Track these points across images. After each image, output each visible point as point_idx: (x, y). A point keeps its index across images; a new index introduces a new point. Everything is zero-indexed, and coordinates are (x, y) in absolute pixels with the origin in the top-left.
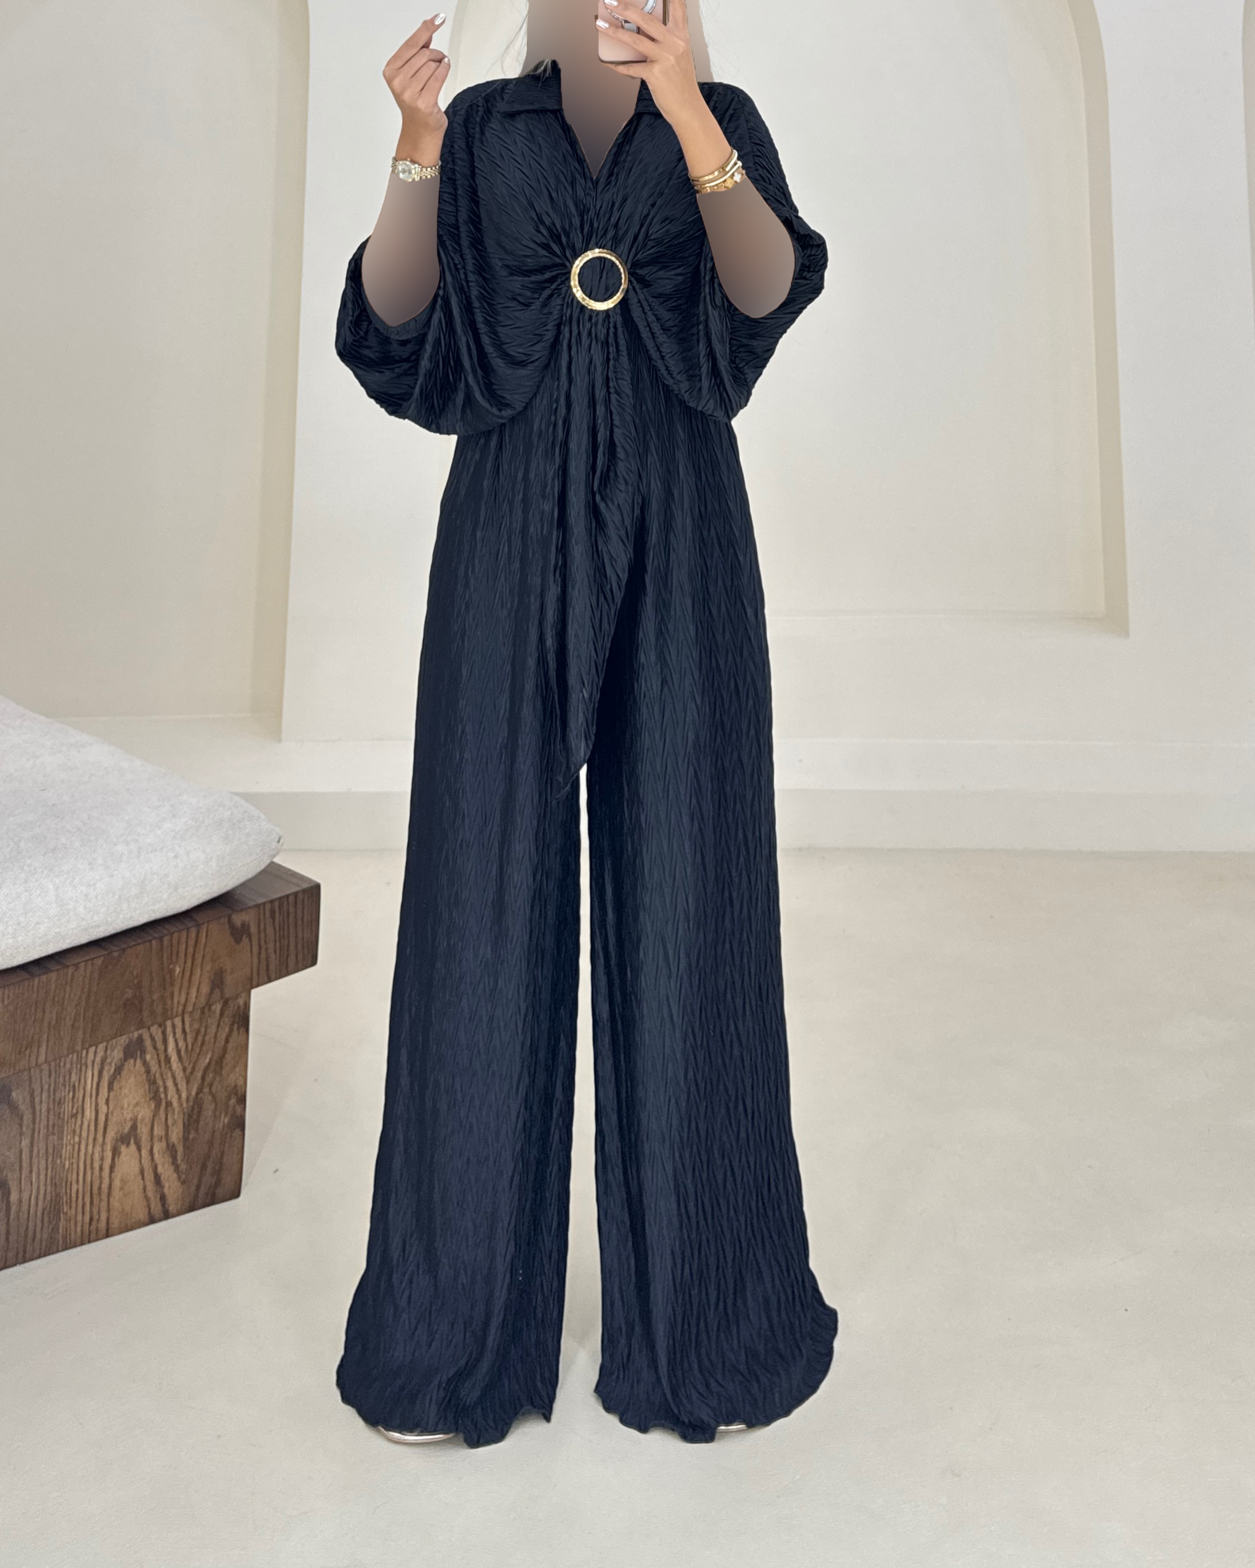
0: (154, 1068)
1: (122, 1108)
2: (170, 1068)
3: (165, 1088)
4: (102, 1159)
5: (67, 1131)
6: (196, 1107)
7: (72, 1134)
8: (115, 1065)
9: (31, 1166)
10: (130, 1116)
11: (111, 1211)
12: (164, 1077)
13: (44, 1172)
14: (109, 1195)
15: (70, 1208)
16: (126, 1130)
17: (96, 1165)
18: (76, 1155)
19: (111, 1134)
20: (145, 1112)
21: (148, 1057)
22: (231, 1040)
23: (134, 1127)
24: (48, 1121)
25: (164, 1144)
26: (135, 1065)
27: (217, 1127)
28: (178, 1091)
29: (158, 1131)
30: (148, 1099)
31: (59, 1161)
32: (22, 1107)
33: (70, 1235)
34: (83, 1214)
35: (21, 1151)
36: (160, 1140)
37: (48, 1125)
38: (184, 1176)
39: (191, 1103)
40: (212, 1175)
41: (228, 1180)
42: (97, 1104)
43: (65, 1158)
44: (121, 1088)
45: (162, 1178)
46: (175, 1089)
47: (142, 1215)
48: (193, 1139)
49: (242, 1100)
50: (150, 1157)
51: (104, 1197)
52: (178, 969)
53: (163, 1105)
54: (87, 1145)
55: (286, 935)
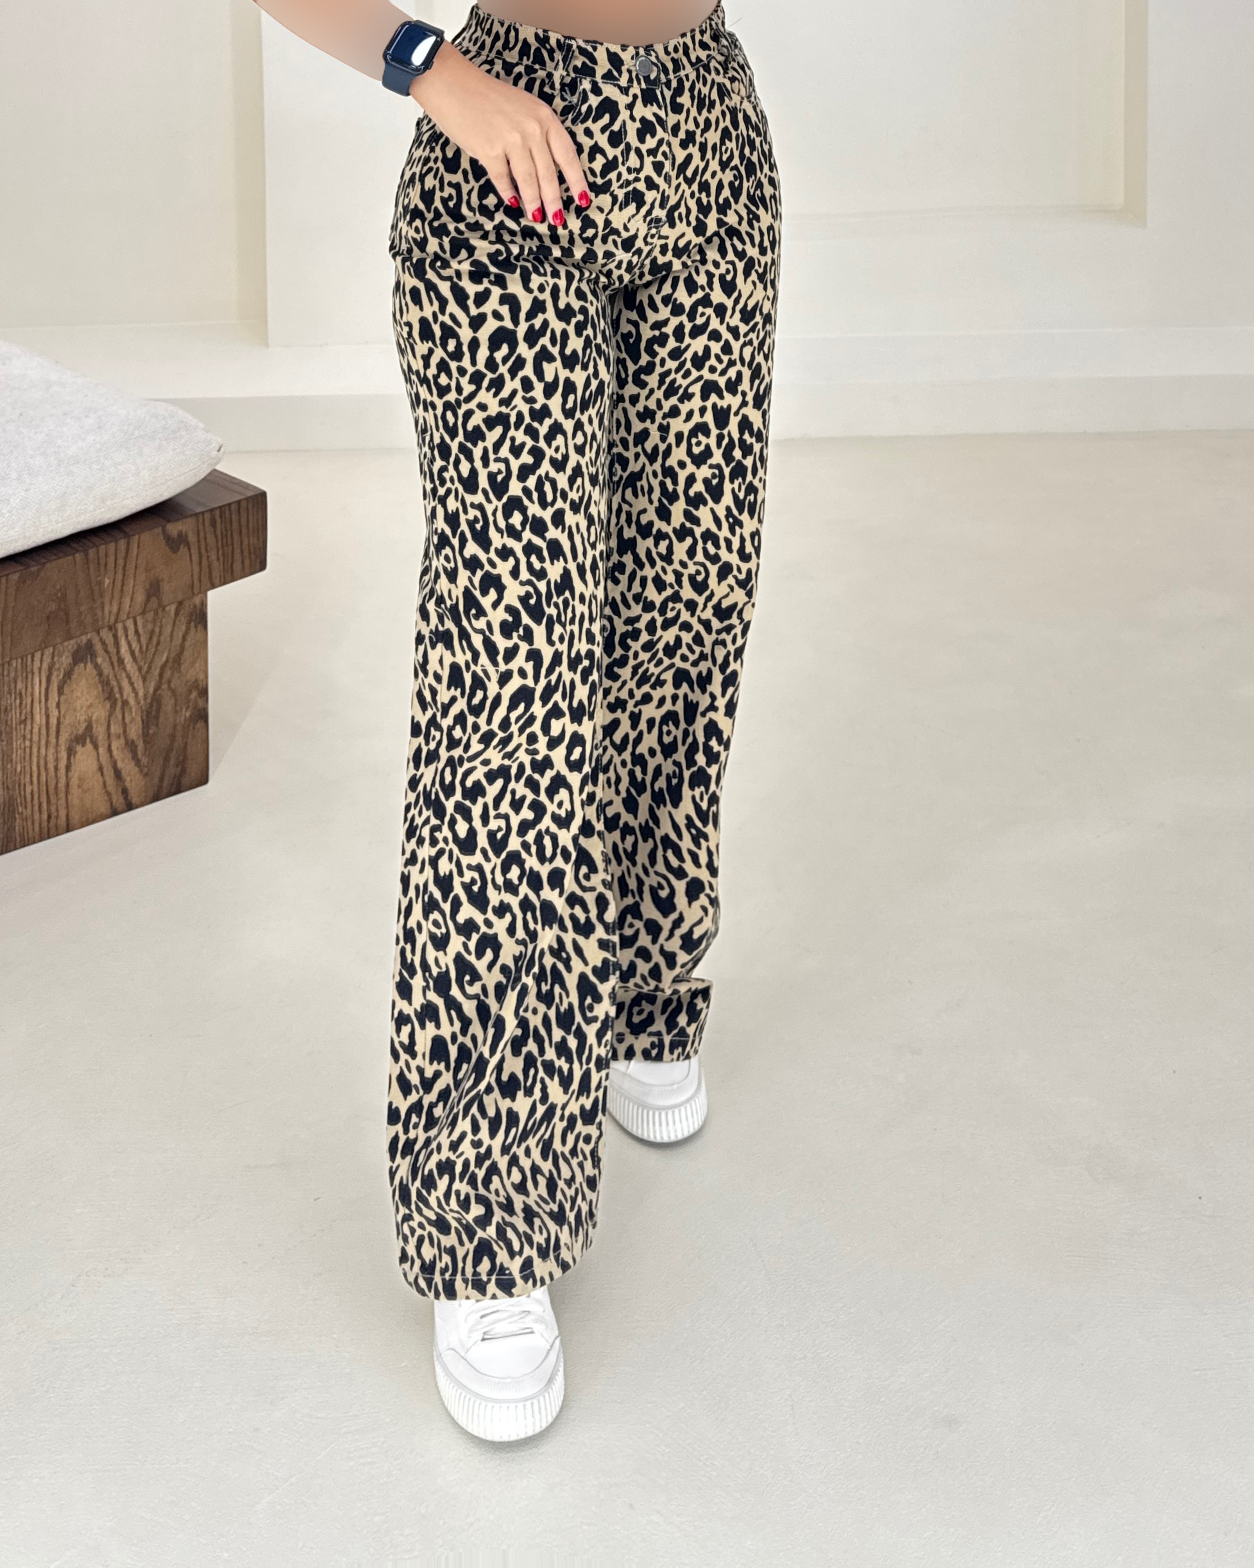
0: (107, 669)
1: (75, 710)
2: (124, 669)
3: (121, 689)
4: (57, 760)
5: (17, 737)
6: (155, 704)
7: (22, 739)
8: (65, 670)
10: (83, 718)
11: (70, 808)
12: (119, 677)
14: (67, 793)
15: (26, 807)
16: (81, 730)
17: (51, 766)
18: (27, 758)
19: (64, 737)
20: (100, 713)
21: (99, 660)
22: (189, 638)
23: (89, 728)
25: (122, 741)
26: (85, 669)
27: (178, 721)
28: (134, 689)
29: (115, 729)
30: (102, 699)
31: (9, 766)
33: (28, 833)
34: (40, 812)
36: (119, 737)
38: (145, 770)
39: (149, 700)
40: (177, 766)
41: (193, 770)
42: (47, 709)
43: (16, 763)
44: (72, 691)
45: (123, 772)
46: (130, 689)
47: (104, 808)
48: (154, 733)
49: (204, 693)
50: (108, 754)
51: (62, 795)
52: (107, 581)
53: (119, 704)
54: (39, 748)
55: (229, 542)
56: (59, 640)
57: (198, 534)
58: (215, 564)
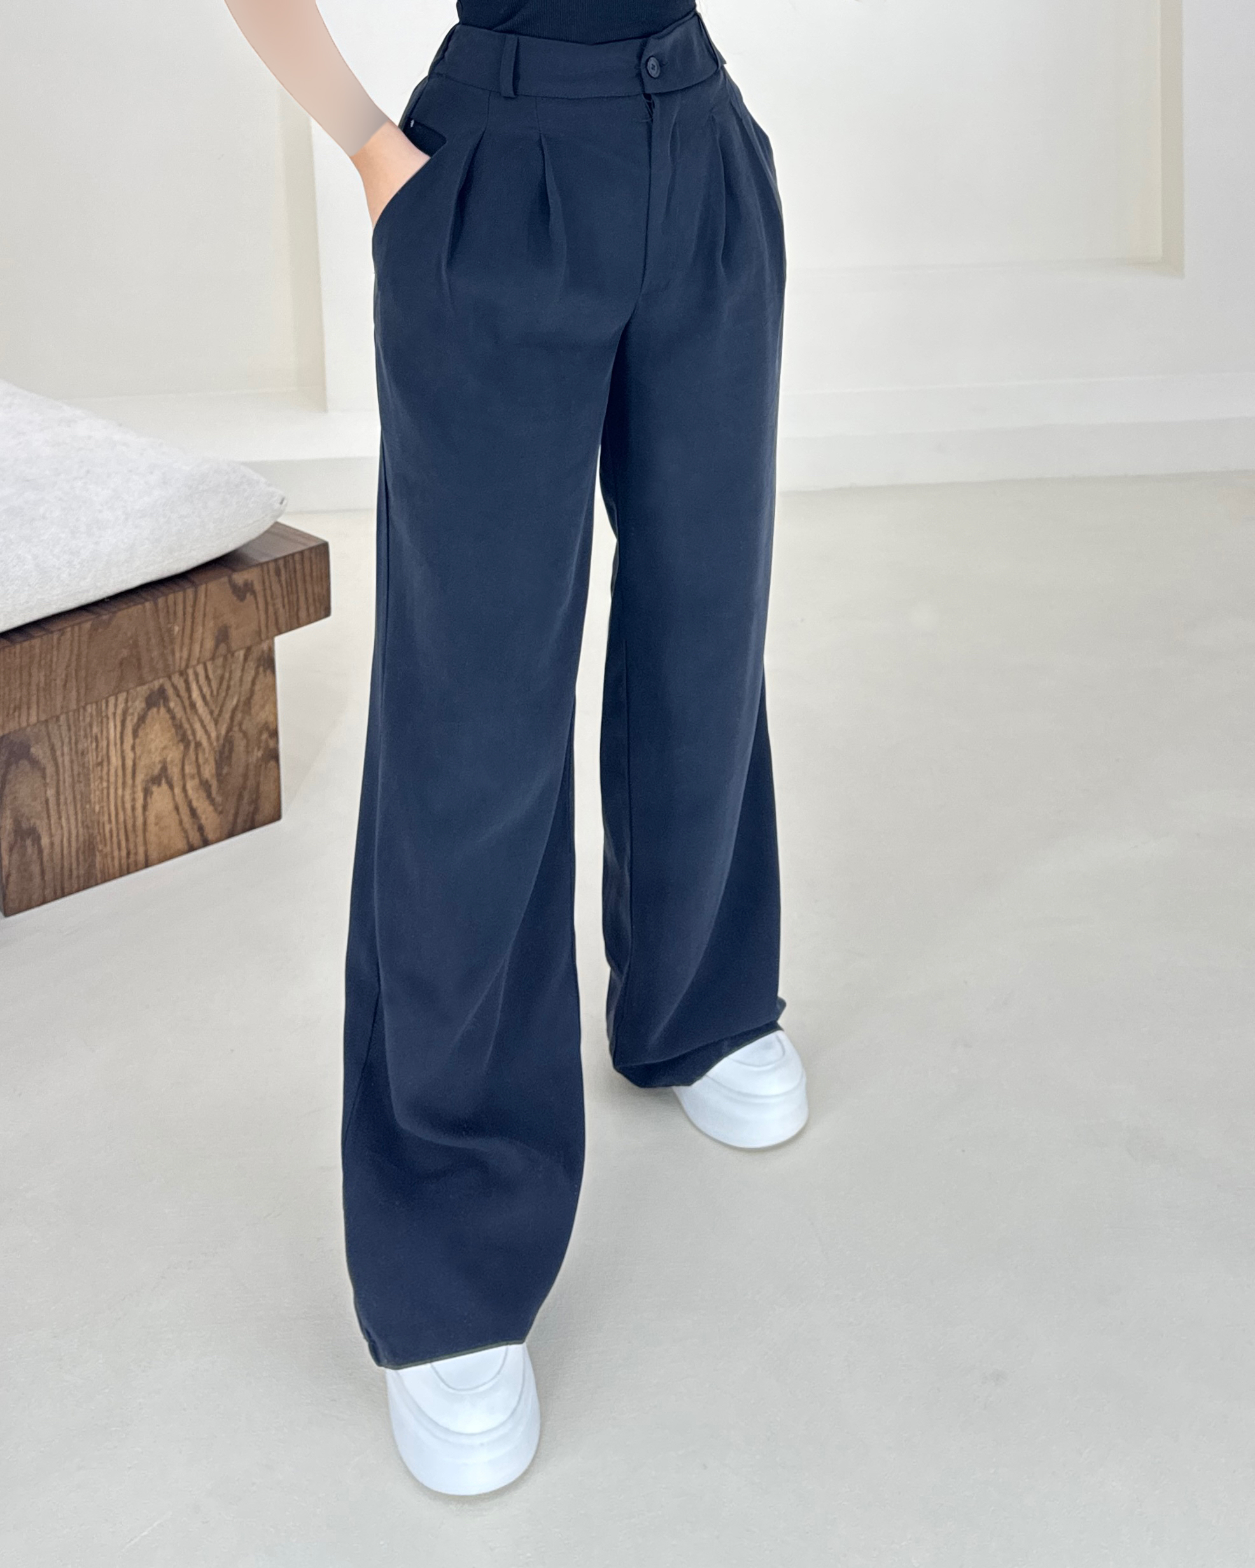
0: (179, 713)
1: (150, 752)
2: (196, 712)
3: (194, 733)
4: (134, 800)
5: (94, 779)
6: (227, 745)
7: (99, 780)
8: (139, 714)
9: (59, 812)
10: (158, 759)
11: (148, 847)
12: (191, 721)
13: (74, 817)
14: (145, 830)
15: (105, 845)
16: (156, 771)
17: (128, 806)
18: (105, 798)
19: (140, 777)
20: (174, 755)
21: (172, 705)
22: (258, 682)
23: (164, 769)
24: (72, 770)
25: (197, 781)
26: (158, 712)
27: (250, 760)
28: (206, 732)
29: (189, 769)
30: (176, 741)
31: (88, 806)
32: (44, 761)
33: (108, 868)
34: (119, 849)
35: (47, 801)
36: (193, 777)
37: (73, 776)
38: (220, 809)
39: (221, 741)
40: (250, 804)
41: (266, 806)
42: (123, 752)
43: (95, 803)
44: (147, 734)
45: (199, 811)
46: (203, 730)
47: (181, 844)
48: (227, 774)
49: (275, 734)
50: (183, 795)
51: (140, 833)
52: (177, 629)
53: (193, 745)
54: (116, 789)
55: (294, 589)
56: (131, 685)
57: (264, 583)
58: (281, 610)
